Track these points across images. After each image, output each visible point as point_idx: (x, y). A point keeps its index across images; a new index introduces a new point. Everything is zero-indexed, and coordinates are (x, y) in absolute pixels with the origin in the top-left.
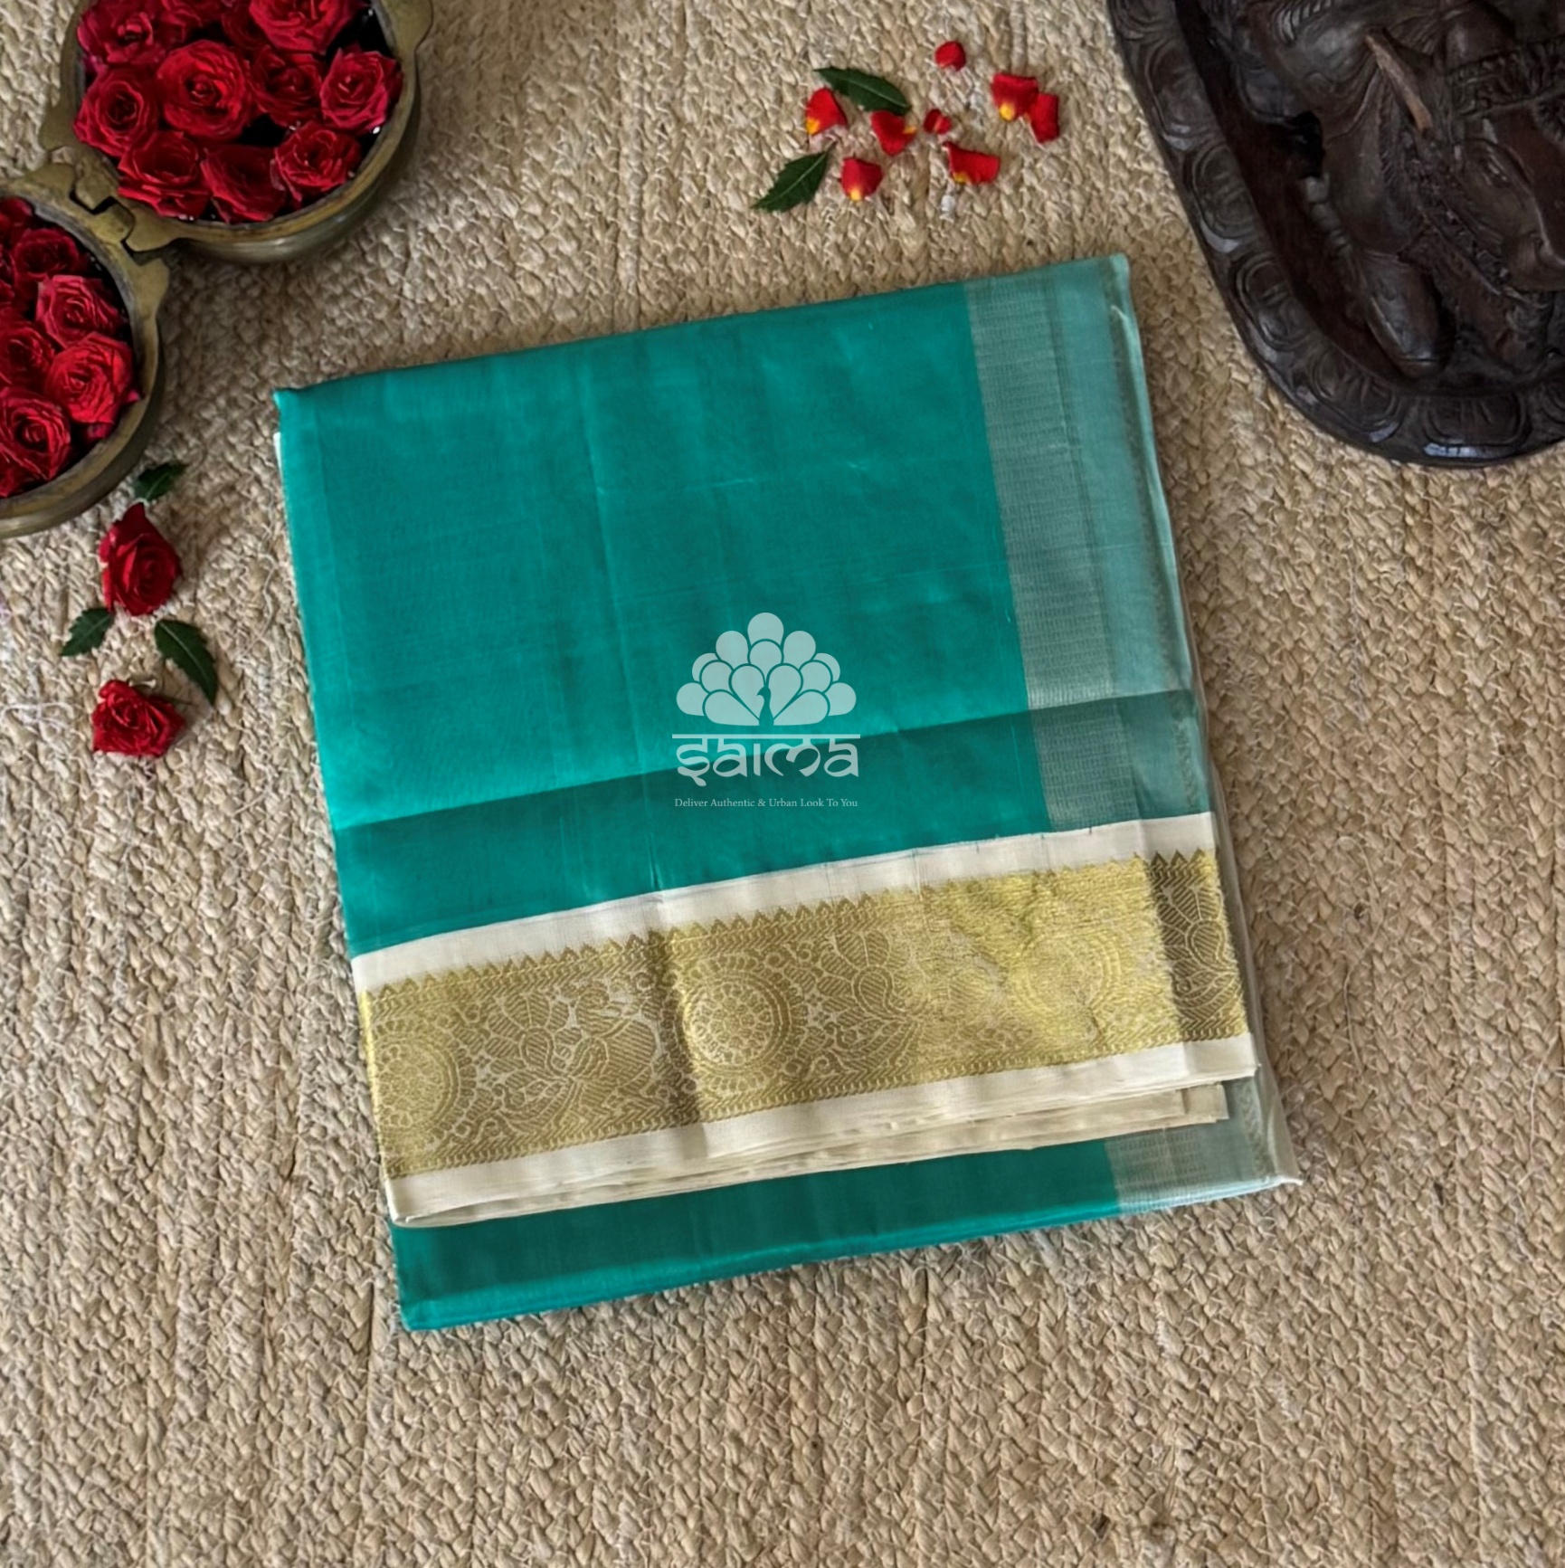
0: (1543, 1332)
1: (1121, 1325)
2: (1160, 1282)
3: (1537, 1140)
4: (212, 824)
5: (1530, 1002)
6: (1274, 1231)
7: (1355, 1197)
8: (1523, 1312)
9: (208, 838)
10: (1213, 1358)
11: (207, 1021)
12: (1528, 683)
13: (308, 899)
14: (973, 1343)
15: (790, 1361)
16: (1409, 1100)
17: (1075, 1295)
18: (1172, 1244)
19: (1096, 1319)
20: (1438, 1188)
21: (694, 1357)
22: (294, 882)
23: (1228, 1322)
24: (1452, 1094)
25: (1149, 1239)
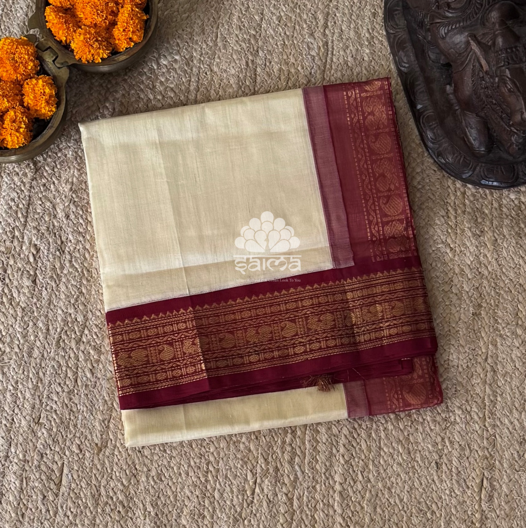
0: (469, 517)
1: (323, 501)
2: (338, 487)
3: (473, 449)
4: (23, 299)
5: (475, 401)
6: (379, 474)
7: (408, 464)
8: (462, 508)
9: (21, 303)
10: (353, 516)
11: (14, 367)
12: (484, 292)
13: (54, 328)
14: (270, 501)
15: (206, 502)
16: (429, 432)
17: (308, 489)
18: (343, 475)
19: (314, 498)
20: (436, 463)
21: (173, 497)
22: (49, 321)
23: (360, 504)
24: (444, 432)
25: (335, 472)
